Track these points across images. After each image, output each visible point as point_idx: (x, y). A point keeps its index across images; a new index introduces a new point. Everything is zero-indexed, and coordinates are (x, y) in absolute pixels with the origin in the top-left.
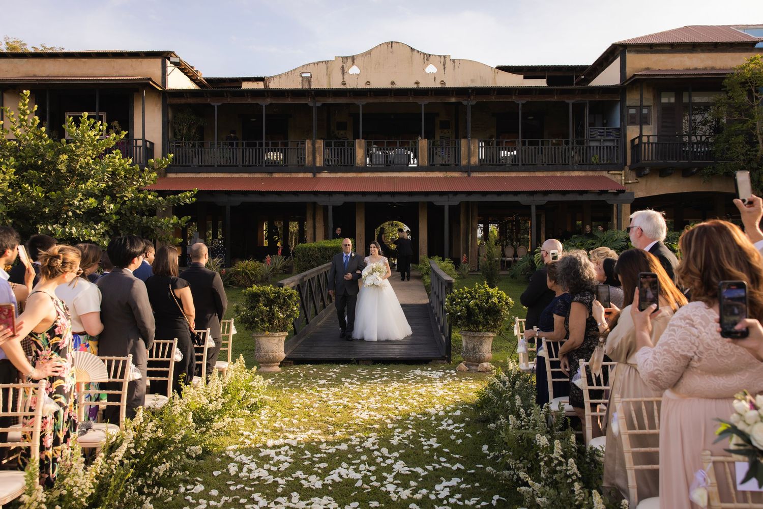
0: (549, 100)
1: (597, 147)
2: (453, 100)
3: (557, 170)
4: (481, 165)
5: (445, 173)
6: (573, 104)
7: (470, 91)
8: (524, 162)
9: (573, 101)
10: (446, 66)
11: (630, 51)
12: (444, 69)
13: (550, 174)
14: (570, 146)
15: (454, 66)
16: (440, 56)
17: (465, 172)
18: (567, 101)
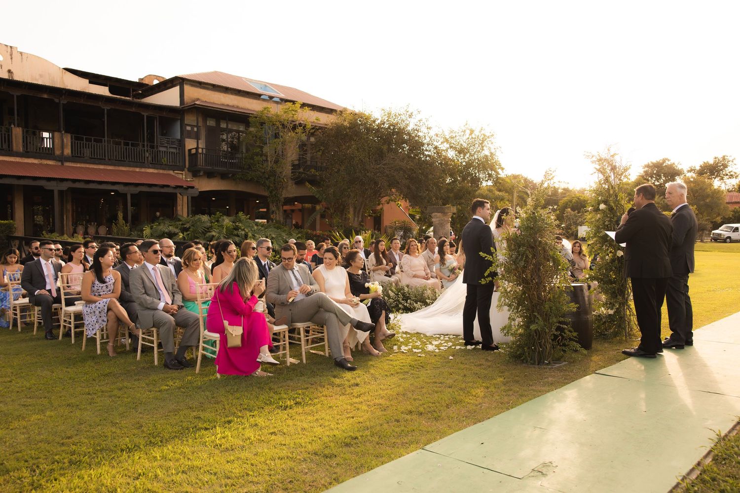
0: (129, 110)
1: (165, 152)
2: (45, 96)
3: (137, 167)
4: (73, 156)
5: (39, 160)
6: (147, 116)
7: (64, 92)
8: (109, 157)
9: (147, 114)
10: (13, 56)
11: (186, 84)
12: (12, 59)
13: (131, 169)
14: (146, 148)
15: (22, 58)
16: (7, 46)
17: (59, 161)
18: (143, 113)
